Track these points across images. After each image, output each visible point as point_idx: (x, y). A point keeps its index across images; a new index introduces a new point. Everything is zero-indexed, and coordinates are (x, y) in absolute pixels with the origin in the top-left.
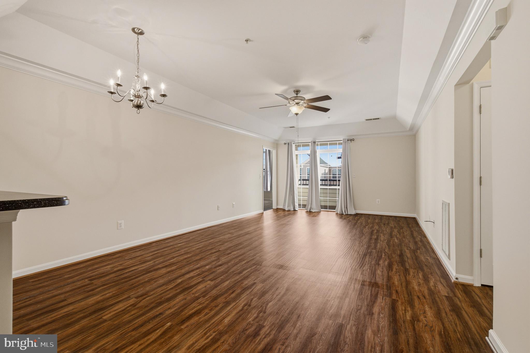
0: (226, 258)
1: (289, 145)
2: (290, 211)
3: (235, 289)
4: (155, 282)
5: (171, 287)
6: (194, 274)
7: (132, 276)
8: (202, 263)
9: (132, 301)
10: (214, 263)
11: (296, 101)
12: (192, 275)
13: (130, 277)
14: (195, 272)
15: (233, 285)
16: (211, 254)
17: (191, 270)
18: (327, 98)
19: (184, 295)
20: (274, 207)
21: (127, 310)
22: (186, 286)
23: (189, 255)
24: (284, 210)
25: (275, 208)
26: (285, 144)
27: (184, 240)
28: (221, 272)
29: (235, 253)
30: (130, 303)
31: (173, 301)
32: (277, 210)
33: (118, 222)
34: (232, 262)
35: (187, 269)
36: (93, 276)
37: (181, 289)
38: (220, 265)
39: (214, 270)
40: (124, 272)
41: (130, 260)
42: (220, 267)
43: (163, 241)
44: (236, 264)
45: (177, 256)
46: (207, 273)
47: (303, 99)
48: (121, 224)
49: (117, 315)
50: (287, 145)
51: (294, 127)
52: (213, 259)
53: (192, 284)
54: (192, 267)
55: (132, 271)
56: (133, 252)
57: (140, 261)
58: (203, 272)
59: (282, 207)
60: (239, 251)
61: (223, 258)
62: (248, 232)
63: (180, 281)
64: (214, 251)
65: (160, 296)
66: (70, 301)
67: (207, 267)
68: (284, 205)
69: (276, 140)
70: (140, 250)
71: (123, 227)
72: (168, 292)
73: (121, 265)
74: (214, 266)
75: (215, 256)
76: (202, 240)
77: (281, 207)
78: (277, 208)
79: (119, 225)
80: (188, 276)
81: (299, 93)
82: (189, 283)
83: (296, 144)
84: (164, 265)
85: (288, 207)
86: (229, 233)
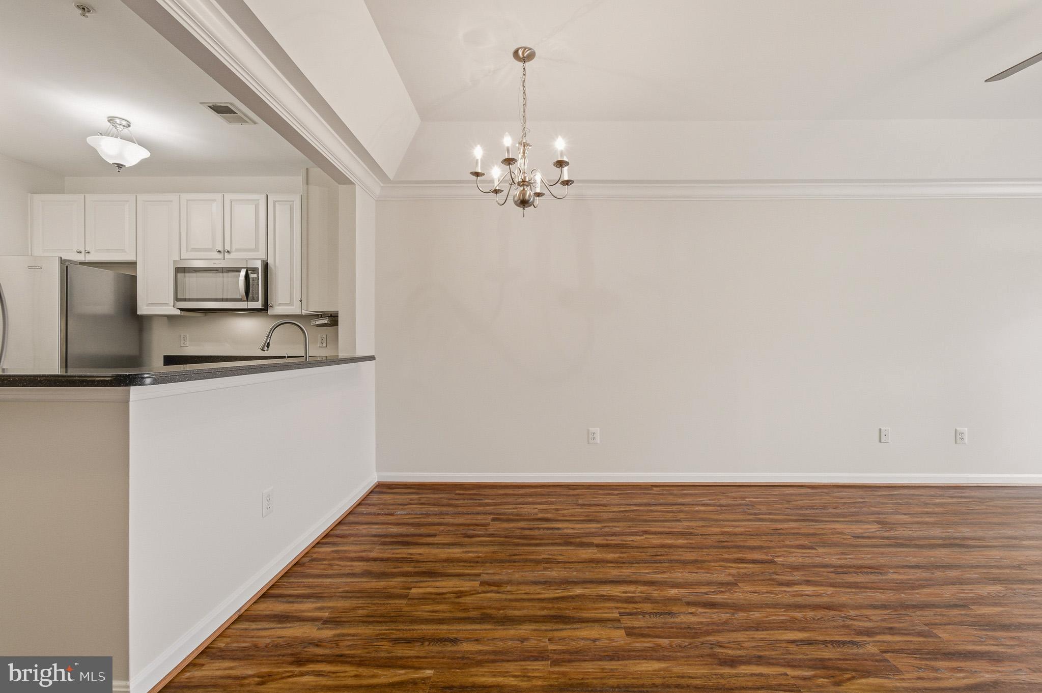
0: (758, 593)
4: (545, 569)
5: (547, 596)
6: (623, 592)
7: (537, 539)
8: (680, 575)
9: (466, 585)
10: (704, 589)
12: (614, 594)
13: (533, 539)
14: (631, 588)
16: (736, 561)
17: (634, 578)
19: (535, 630)
21: (444, 596)
22: (569, 610)
23: (680, 541)
27: (724, 502)
28: (683, 626)
29: (808, 589)
30: (462, 587)
33: (588, 430)
34: (756, 615)
35: (626, 572)
36: (505, 514)
37: (552, 613)
38: (712, 605)
39: (675, 609)
40: (540, 526)
41: (580, 507)
42: (701, 610)
43: (680, 488)
44: (759, 626)
45: (655, 533)
46: (647, 607)
48: (594, 434)
49: (424, 599)
52: (722, 577)
53: (585, 615)
54: (647, 573)
55: (553, 528)
56: (604, 495)
58: (648, 599)
60: (830, 590)
61: (748, 588)
63: (578, 591)
64: (757, 556)
65: (507, 603)
66: (437, 540)
67: (673, 592)
70: (617, 495)
71: (598, 440)
72: (526, 604)
73: (557, 510)
74: (691, 598)
75: (734, 571)
76: (770, 514)
79: (591, 436)
80: (606, 590)
82: (581, 609)
84: (607, 540)
86: (879, 523)
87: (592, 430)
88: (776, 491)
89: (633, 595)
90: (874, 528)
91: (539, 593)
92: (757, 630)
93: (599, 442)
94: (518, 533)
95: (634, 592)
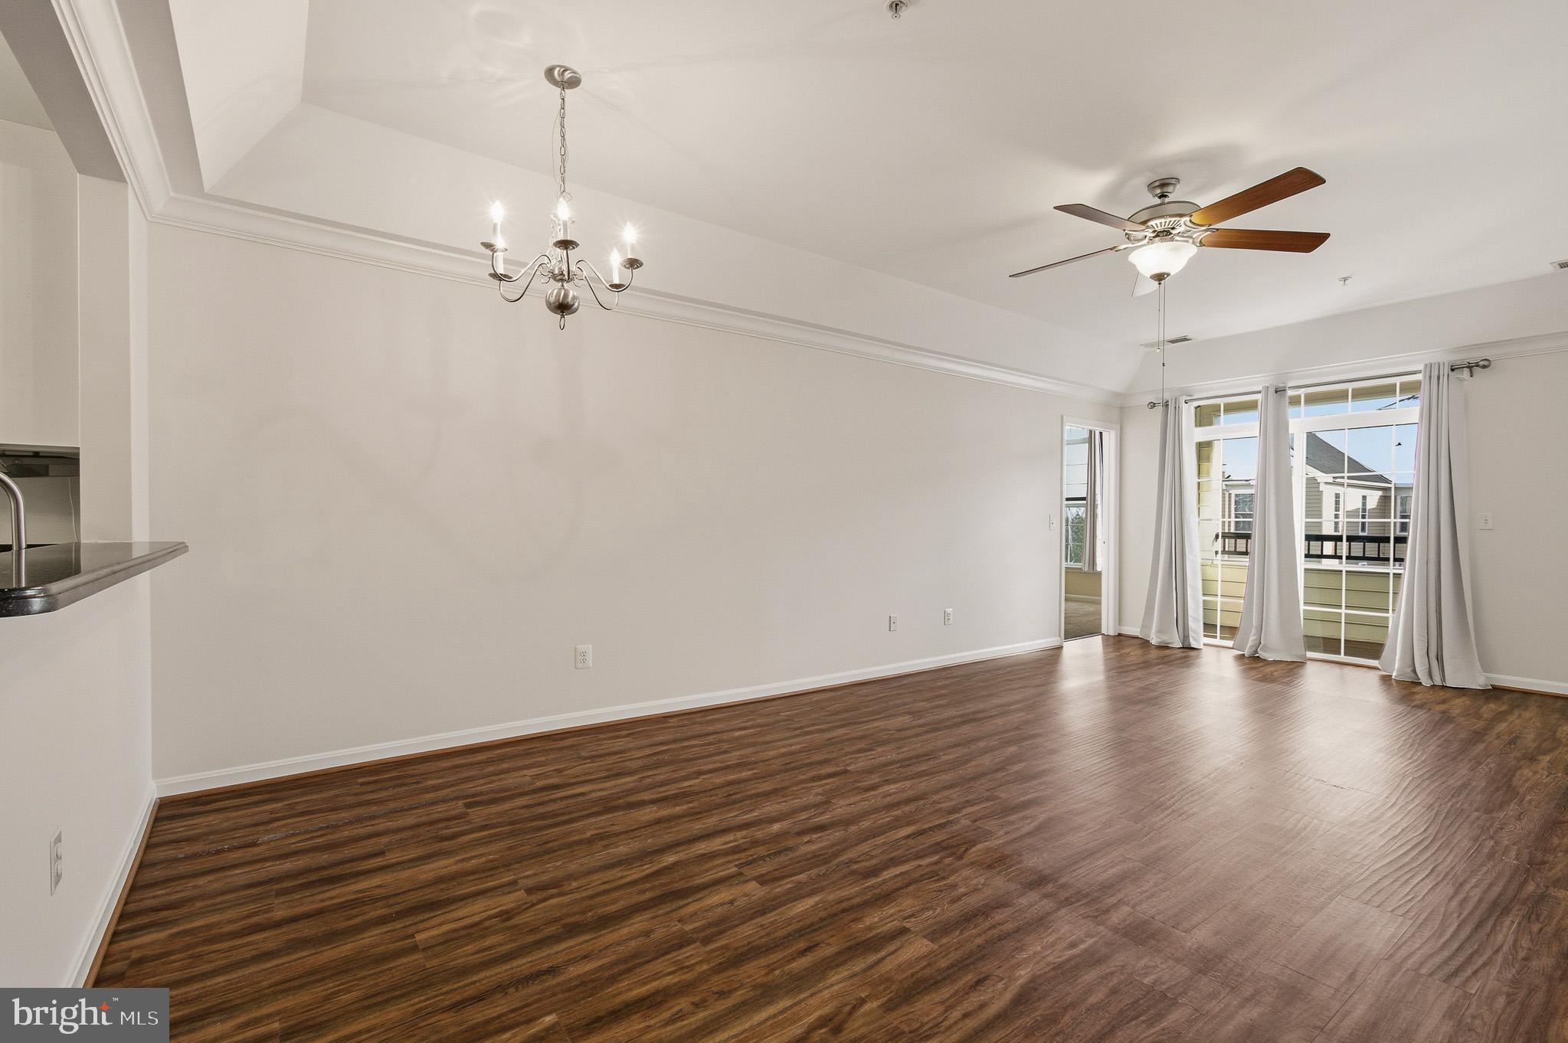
0: (854, 804)
1: (1166, 407)
2: (1167, 648)
3: (818, 939)
4: (606, 847)
5: (635, 877)
6: (724, 844)
7: (563, 814)
8: (770, 808)
9: (508, 901)
10: (804, 816)
11: (1158, 224)
12: (716, 848)
13: (557, 815)
14: (730, 837)
15: (822, 920)
16: (813, 779)
17: (724, 825)
18: (1300, 180)
19: (653, 918)
20: (1108, 626)
21: (481, 926)
22: (677, 882)
23: (744, 773)
24: (1145, 643)
25: (1112, 633)
26: (1153, 405)
27: (760, 721)
28: (809, 856)
29: (892, 788)
30: (501, 906)
31: (612, 932)
32: (1118, 641)
33: (575, 649)
34: (865, 824)
35: (711, 822)
36: (481, 794)
37: (658, 892)
38: (821, 828)
39: (790, 843)
40: (553, 797)
41: (589, 761)
42: (815, 836)
43: (699, 715)
44: (874, 833)
45: (710, 771)
46: (761, 851)
47: (1186, 209)
48: (584, 654)
49: (451, 940)
50: (1159, 409)
51: (1185, 339)
52: (811, 798)
53: (699, 881)
54: (732, 816)
55: (573, 796)
56: (610, 738)
57: (608, 770)
58: (755, 843)
59: (1139, 630)
60: (908, 783)
61: (842, 802)
62: (974, 713)
63: (670, 859)
64: (830, 769)
65: (589, 902)
66: (392, 857)
67: (776, 827)
68: (1146, 626)
69: (1118, 395)
70: (628, 735)
71: (590, 662)
72: (616, 894)
73: (559, 771)
74: (797, 828)
75: (820, 790)
76: (813, 725)
77: (1130, 630)
78: (1120, 635)
79: (580, 658)
80: (702, 847)
81: (1170, 189)
82: (690, 877)
83: (1196, 404)
84: (660, 793)
85: (1160, 631)
86: (909, 713)
87: (581, 647)
88: (805, 700)
89: (736, 843)
90: (907, 719)
91: (622, 877)
92: (875, 837)
93: (591, 666)
94: (526, 813)
95: (735, 841)
